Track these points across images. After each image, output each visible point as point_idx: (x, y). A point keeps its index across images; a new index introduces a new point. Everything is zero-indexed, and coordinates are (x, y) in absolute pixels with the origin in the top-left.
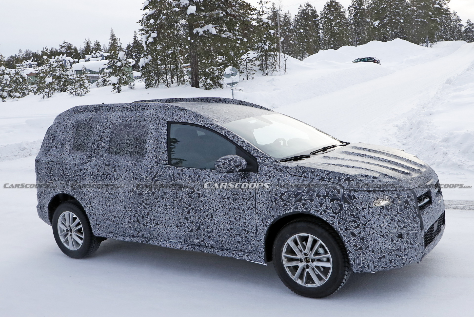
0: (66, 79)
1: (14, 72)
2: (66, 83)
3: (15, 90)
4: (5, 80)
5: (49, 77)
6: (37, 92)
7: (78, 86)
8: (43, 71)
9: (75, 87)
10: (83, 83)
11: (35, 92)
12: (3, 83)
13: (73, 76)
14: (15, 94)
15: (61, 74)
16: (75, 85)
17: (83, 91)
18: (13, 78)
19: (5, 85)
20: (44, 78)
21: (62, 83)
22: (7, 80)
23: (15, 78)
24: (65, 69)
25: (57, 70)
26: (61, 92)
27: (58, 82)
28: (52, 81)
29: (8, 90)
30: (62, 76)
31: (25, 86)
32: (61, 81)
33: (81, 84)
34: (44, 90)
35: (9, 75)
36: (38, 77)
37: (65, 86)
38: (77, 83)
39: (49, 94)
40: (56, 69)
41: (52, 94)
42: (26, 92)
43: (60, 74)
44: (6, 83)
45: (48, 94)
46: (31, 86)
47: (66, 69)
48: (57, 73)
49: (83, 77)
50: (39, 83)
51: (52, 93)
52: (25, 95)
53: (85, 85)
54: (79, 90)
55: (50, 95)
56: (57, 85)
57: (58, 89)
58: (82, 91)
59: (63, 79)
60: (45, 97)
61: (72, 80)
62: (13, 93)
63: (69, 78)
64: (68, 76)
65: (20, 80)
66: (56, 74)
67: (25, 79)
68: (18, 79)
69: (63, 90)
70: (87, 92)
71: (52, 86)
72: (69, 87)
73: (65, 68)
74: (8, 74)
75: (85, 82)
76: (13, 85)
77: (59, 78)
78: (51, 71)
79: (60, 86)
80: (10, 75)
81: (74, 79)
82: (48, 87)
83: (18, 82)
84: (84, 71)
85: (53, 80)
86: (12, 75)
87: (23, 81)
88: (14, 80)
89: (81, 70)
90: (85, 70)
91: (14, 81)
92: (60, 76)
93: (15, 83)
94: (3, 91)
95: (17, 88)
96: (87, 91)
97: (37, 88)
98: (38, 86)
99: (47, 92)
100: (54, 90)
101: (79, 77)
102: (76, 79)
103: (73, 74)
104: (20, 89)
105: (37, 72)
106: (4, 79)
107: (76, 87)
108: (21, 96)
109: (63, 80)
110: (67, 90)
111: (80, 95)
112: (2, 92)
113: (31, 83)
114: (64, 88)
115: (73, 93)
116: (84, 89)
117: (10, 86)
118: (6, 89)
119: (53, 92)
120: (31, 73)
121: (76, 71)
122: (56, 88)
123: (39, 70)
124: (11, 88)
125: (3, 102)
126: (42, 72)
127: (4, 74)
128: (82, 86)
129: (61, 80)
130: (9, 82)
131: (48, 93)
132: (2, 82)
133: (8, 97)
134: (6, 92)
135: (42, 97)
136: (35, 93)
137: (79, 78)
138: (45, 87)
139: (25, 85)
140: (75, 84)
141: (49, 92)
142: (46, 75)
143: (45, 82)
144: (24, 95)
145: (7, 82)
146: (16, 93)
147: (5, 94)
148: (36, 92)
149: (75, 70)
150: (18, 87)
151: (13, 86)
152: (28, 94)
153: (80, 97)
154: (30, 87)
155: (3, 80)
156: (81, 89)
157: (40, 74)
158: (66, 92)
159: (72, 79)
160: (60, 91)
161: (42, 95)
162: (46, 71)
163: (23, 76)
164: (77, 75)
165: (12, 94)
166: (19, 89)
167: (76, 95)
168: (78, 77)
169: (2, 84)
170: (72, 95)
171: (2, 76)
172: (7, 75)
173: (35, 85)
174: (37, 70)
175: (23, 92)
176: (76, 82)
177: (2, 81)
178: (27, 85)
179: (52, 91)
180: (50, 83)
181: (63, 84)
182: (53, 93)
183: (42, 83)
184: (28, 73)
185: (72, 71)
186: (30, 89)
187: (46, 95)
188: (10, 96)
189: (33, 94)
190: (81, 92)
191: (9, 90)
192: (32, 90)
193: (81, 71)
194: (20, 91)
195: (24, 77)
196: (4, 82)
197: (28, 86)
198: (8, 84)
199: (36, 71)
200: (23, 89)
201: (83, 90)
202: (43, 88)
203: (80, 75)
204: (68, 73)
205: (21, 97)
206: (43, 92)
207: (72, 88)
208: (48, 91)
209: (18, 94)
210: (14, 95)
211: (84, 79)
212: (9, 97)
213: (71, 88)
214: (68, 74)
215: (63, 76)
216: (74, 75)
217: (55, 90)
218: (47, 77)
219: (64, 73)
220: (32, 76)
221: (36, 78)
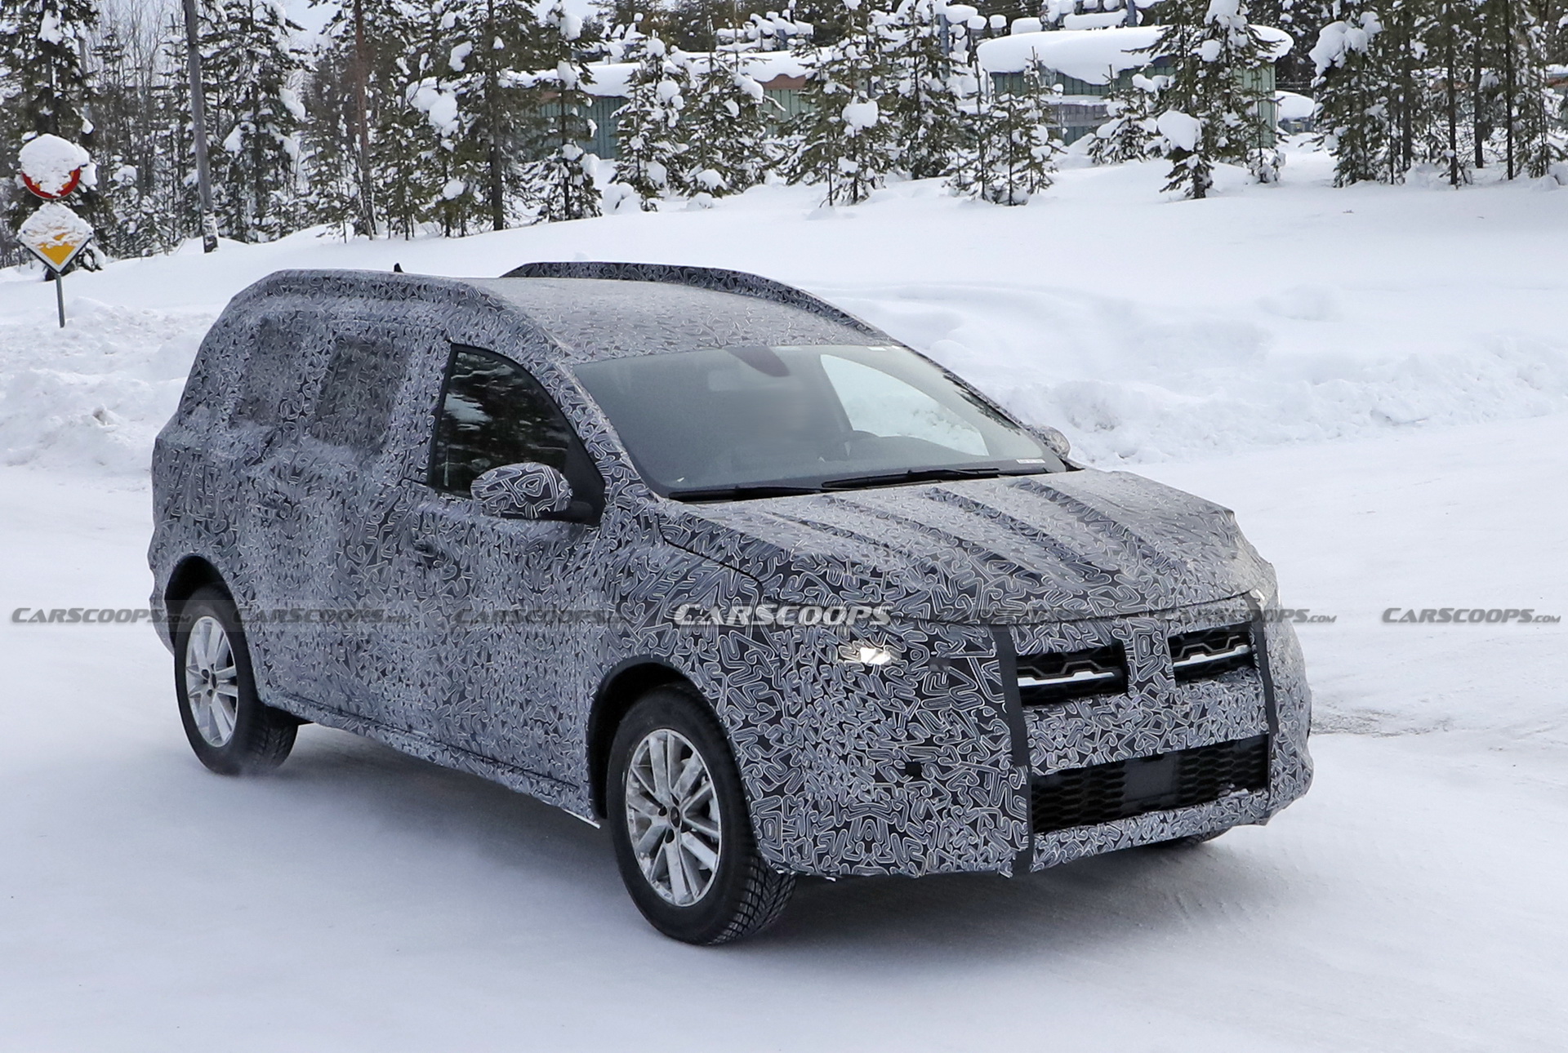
0: (946, 112)
1: (706, 68)
2: (940, 136)
3: (703, 155)
4: (663, 104)
5: (862, 100)
6: (803, 172)
7: (1000, 153)
8: (836, 67)
9: (982, 156)
10: (1025, 139)
11: (793, 169)
12: (649, 118)
13: (979, 101)
14: (699, 177)
15: (921, 86)
16: (982, 148)
17: (1021, 178)
18: (700, 95)
19: (658, 131)
20: (838, 102)
21: (920, 135)
22: (671, 105)
23: (706, 99)
24: (940, 64)
25: (902, 67)
26: (915, 177)
27: (905, 127)
28: (879, 121)
29: (670, 155)
30: (924, 97)
31: (747, 141)
32: (918, 122)
33: (1013, 144)
34: (836, 163)
35: (679, 82)
36: (813, 96)
37: (934, 148)
38: (995, 138)
39: (859, 183)
40: (902, 61)
41: (873, 185)
42: (751, 167)
43: (918, 90)
44: (667, 118)
45: (854, 184)
46: (779, 142)
47: (946, 62)
48: (901, 82)
49: (1027, 110)
50: (817, 130)
51: (872, 181)
52: (748, 185)
53: (1035, 151)
54: (1001, 177)
55: (860, 192)
56: (900, 143)
57: (902, 162)
58: (1015, 177)
59: (930, 112)
60: (840, 197)
61: (970, 121)
62: (693, 171)
63: (960, 108)
64: (952, 98)
65: (727, 110)
66: (900, 89)
67: (754, 105)
68: (719, 104)
69: (926, 167)
70: (1042, 184)
71: (875, 146)
72: (957, 156)
73: (940, 59)
74: (676, 77)
75: (1034, 133)
76: (696, 131)
77: (910, 105)
78: (875, 71)
79: (911, 148)
80: (683, 84)
81: (982, 117)
82: (855, 147)
83: (719, 117)
84: (1035, 80)
85: (880, 114)
86: (696, 84)
87: (739, 116)
88: (701, 105)
89: (1021, 73)
90: (1037, 74)
91: (701, 112)
92: (918, 98)
93: (703, 121)
94: (649, 159)
95: (712, 149)
96: (1040, 181)
97: (805, 153)
98: (808, 141)
99: (848, 174)
100: (882, 164)
101: (1006, 105)
102: (991, 118)
103: (981, 93)
104: (725, 152)
105: (809, 72)
106: (655, 102)
107: (987, 160)
108: (725, 187)
109: (929, 117)
110: (942, 172)
111: (1005, 197)
112: (642, 163)
113: (776, 128)
114: (932, 159)
115: (973, 188)
116: (1025, 168)
117: (682, 133)
118: (662, 150)
119: (877, 175)
120: (783, 77)
121: (995, 75)
122: (894, 156)
123: (819, 64)
124: (685, 147)
125: (647, 209)
126: (832, 74)
127: (660, 77)
128: (1017, 153)
129: (919, 117)
130: (677, 116)
131: (852, 180)
132: (649, 113)
133: (667, 187)
134: (662, 162)
135: (825, 196)
136: (794, 177)
137: (1008, 110)
138: (839, 146)
139: (751, 135)
140: (985, 142)
141: (857, 175)
142: (850, 90)
143: (843, 124)
144: (741, 182)
145: (670, 114)
146: (708, 171)
147: (656, 172)
148: (799, 170)
149: (990, 70)
150: (717, 143)
151: (695, 136)
152: (761, 178)
153: (1003, 210)
154: (772, 145)
155: (652, 105)
156: (1013, 170)
157: (823, 82)
158: (940, 180)
159: (971, 117)
160: (908, 174)
161: (823, 187)
162: (849, 68)
163: (745, 90)
164: (996, 96)
165: (687, 176)
166: (721, 154)
167: (983, 196)
168: (1003, 109)
169: (645, 125)
170: (965, 196)
171: (649, 86)
172: (673, 84)
173: (797, 137)
174: (812, 65)
175: (738, 167)
176: (989, 133)
177: (648, 107)
178: (760, 135)
179: (870, 173)
180: (865, 129)
181: (925, 139)
182: (877, 183)
183: (830, 129)
184: (769, 77)
185: (978, 76)
186: (771, 154)
187: (841, 190)
188: (676, 182)
189: (785, 179)
190: (1011, 181)
191: (677, 157)
192: (779, 162)
193: (1016, 81)
194: (725, 164)
195: (748, 97)
196: (657, 114)
197: (762, 139)
198: (672, 123)
199: (807, 66)
200: (736, 155)
201: (1019, 174)
202: (832, 157)
203: (1011, 99)
204: (956, 85)
205: (728, 192)
206: (830, 171)
207: (969, 163)
208: (853, 171)
209: (712, 177)
210: (696, 181)
211: (1032, 121)
212: (672, 187)
213: (962, 162)
214: (953, 90)
215: (929, 99)
216: (984, 98)
217: (888, 164)
218: (855, 98)
219: (937, 86)
220: (785, 93)
221: (803, 104)
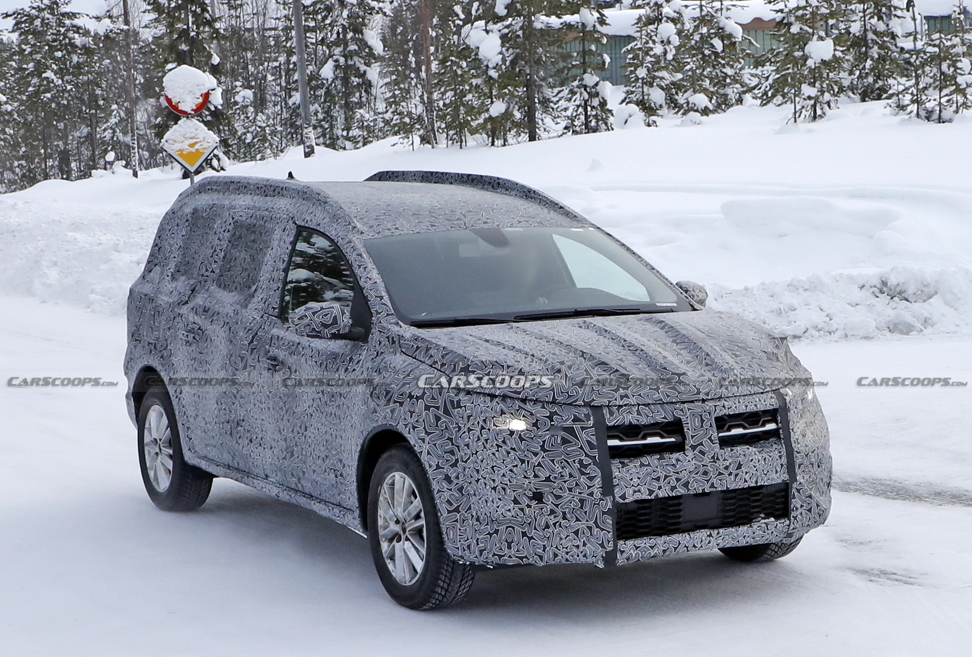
0: (889, 49)
1: (697, 13)
2: (883, 66)
3: (694, 83)
4: (662, 42)
5: (821, 39)
6: (773, 96)
7: (932, 81)
8: (800, 12)
9: (917, 83)
10: (952, 69)
11: (766, 93)
12: (652, 53)
13: (915, 39)
14: (691, 100)
15: (868, 27)
16: (917, 77)
17: (948, 101)
18: (692, 35)
19: (658, 63)
20: (802, 40)
21: (867, 66)
22: (669, 42)
23: (697, 37)
24: (884, 9)
25: (853, 12)
26: (863, 100)
27: (856, 60)
28: (834, 55)
29: (667, 82)
30: (870, 36)
31: (729, 71)
32: (866, 56)
33: (942, 73)
34: (800, 89)
35: (675, 24)
36: (781, 35)
37: (878, 77)
38: (927, 69)
39: (818, 105)
40: (853, 7)
41: (829, 107)
42: (732, 92)
43: (866, 30)
44: (665, 53)
45: (814, 106)
46: (754, 71)
47: (889, 8)
48: (853, 24)
49: (954, 46)
50: (784, 63)
51: (828, 103)
52: (729, 106)
53: (960, 79)
54: (932, 100)
55: (819, 112)
56: (851, 73)
57: (852, 88)
58: (943, 100)
59: (876, 48)
60: (802, 116)
61: (907, 55)
62: (686, 95)
63: (900, 45)
64: (893, 36)
65: (713, 46)
66: (851, 30)
67: (735, 43)
68: (707, 42)
69: (872, 92)
70: (965, 105)
71: (831, 75)
72: (897, 83)
73: (884, 5)
74: (673, 21)
75: (959, 65)
76: (689, 63)
77: (859, 43)
78: (832, 15)
79: (860, 77)
80: (679, 26)
81: (918, 52)
82: (815, 76)
83: (707, 52)
84: (961, 22)
85: (835, 50)
86: (689, 26)
87: (723, 51)
88: (693, 42)
89: (949, 17)
90: (962, 17)
91: (692, 48)
92: (866, 37)
93: (694, 56)
94: (651, 85)
95: (701, 77)
96: (964, 103)
97: (775, 81)
98: (777, 71)
99: (810, 98)
100: (836, 90)
101: (937, 42)
102: (925, 53)
103: (916, 33)
104: (711, 80)
105: (779, 16)
106: (657, 40)
107: (921, 86)
108: (711, 108)
109: (875, 52)
110: (884, 96)
111: (935, 116)
112: (646, 89)
113: (752, 60)
114: (877, 86)
115: (909, 109)
116: (951, 93)
117: (677, 65)
118: (662, 78)
119: (833, 99)
120: (758, 20)
121: (928, 18)
122: (846, 83)
123: (786, 10)
124: (679, 76)
125: (649, 125)
126: (797, 17)
127: (661, 20)
128: (945, 81)
129: (866, 53)
130: (674, 52)
131: (812, 102)
132: (651, 49)
133: (665, 107)
134: (662, 88)
135: (791, 115)
136: (766, 100)
137: (939, 46)
138: (802, 75)
139: (732, 67)
140: (920, 72)
141: (816, 99)
142: (811, 31)
143: (805, 58)
144: (723, 104)
145: (668, 50)
146: (697, 95)
147: (657, 96)
148: (770, 94)
149: (924, 14)
150: (705, 73)
151: (688, 67)
152: (740, 101)
153: (933, 127)
154: (748, 75)
155: (654, 42)
156: (943, 94)
157: (789, 25)
158: (883, 103)
159: (908, 52)
160: (857, 97)
161: (789, 108)
162: (811, 13)
163: (728, 30)
164: (929, 35)
165: (681, 99)
166: (708, 81)
167: (918, 116)
168: (934, 46)
169: (648, 59)
170: (902, 116)
171: (651, 27)
172: (671, 25)
173: (768, 68)
174: (781, 11)
175: (721, 91)
176: (923, 65)
177: (651, 45)
178: (740, 66)
179: (827, 96)
180: (823, 62)
181: (872, 70)
182: (832, 105)
183: (795, 62)
184: (747, 20)
185: (914, 19)
186: (748, 82)
187: (804, 111)
188: (673, 103)
189: (759, 101)
190: (940, 104)
191: (673, 83)
192: (754, 88)
193: (945, 22)
194: (712, 89)
195: (730, 36)
196: (658, 49)
197: (741, 69)
198: (670, 57)
199: (777, 11)
200: (720, 82)
201: (947, 98)
202: (797, 82)
203: (941, 38)
204: (897, 26)
205: (714, 112)
206: (795, 95)
207: (907, 89)
208: (813, 95)
209: (701, 100)
210: (688, 103)
211: (957, 55)
212: (669, 107)
213: (901, 88)
214: (894, 30)
215: (875, 37)
216: (919, 36)
217: (842, 90)
218: (815, 37)
219: (881, 27)
220: (760, 33)
221: (774, 41)
